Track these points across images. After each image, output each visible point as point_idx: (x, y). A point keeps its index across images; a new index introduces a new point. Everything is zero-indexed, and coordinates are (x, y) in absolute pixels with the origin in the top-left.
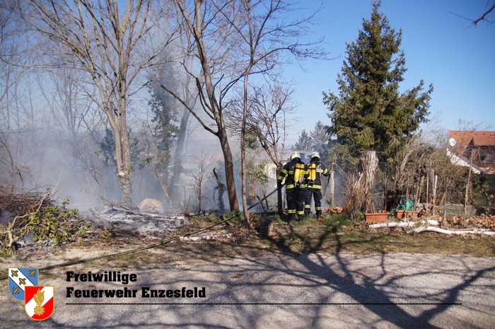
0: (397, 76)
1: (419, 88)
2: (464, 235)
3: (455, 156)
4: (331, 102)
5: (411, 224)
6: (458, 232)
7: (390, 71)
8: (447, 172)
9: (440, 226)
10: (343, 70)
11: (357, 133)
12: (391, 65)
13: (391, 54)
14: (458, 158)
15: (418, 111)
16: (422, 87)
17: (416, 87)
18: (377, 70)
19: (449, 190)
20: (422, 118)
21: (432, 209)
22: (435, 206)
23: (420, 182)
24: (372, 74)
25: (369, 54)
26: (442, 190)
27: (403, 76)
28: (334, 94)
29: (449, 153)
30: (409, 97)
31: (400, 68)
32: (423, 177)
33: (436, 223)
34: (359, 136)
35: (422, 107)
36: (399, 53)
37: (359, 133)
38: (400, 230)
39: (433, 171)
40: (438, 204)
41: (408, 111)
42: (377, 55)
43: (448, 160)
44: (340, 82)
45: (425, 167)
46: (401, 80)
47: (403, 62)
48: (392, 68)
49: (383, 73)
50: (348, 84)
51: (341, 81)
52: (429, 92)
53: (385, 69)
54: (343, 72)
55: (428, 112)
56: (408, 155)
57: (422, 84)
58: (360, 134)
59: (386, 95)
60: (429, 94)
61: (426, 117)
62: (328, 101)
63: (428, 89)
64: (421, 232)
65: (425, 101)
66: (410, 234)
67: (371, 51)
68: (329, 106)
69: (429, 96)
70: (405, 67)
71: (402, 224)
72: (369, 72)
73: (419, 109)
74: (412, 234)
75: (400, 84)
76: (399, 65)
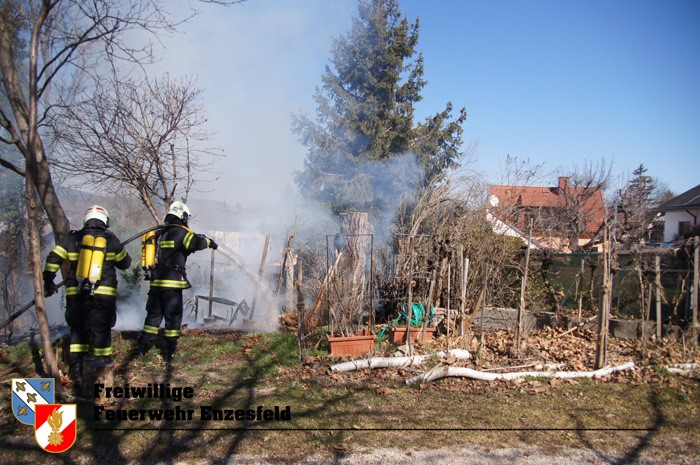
0: (411, 93)
1: (444, 115)
2: (520, 381)
3: (499, 222)
4: (303, 130)
5: (418, 360)
6: (508, 376)
7: (400, 84)
8: (486, 252)
9: (473, 361)
10: (324, 80)
11: (342, 181)
12: (401, 75)
13: (402, 58)
14: (505, 226)
15: (442, 150)
16: (449, 114)
17: (440, 113)
18: (379, 82)
19: (489, 285)
20: (449, 161)
21: (458, 321)
22: (464, 316)
23: (439, 270)
24: (371, 88)
25: (366, 55)
26: (476, 283)
27: (419, 93)
28: (308, 117)
29: (489, 217)
30: (430, 127)
31: (415, 80)
32: (445, 260)
33: (465, 354)
34: (346, 187)
35: (450, 144)
36: (415, 57)
37: (346, 182)
38: (394, 375)
39: (462, 248)
40: (471, 311)
41: (428, 149)
42: (379, 57)
43: (489, 230)
44: (320, 99)
45: (447, 242)
46: (418, 99)
47: (420, 71)
48: (403, 79)
49: (389, 86)
50: (332, 104)
51: (320, 97)
52: (461, 120)
53: (393, 80)
54: (324, 83)
55: (459, 151)
56: (421, 219)
57: (449, 109)
58: (349, 184)
59: (394, 123)
60: (459, 124)
61: (455, 160)
62: (300, 129)
63: (459, 115)
64: (437, 380)
65: (454, 135)
66: (412, 386)
67: (370, 51)
68: (301, 137)
69: (459, 128)
70: (424, 78)
71: (398, 360)
72: (365, 85)
73: (444, 147)
74: (416, 386)
75: (415, 105)
76: (415, 76)
